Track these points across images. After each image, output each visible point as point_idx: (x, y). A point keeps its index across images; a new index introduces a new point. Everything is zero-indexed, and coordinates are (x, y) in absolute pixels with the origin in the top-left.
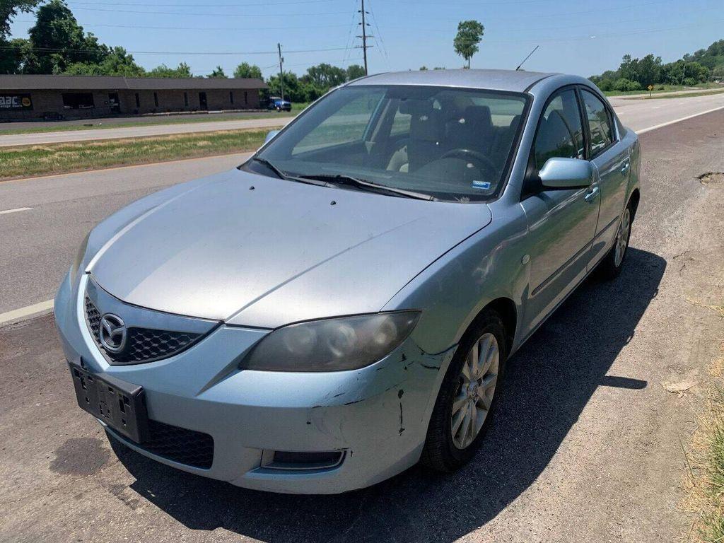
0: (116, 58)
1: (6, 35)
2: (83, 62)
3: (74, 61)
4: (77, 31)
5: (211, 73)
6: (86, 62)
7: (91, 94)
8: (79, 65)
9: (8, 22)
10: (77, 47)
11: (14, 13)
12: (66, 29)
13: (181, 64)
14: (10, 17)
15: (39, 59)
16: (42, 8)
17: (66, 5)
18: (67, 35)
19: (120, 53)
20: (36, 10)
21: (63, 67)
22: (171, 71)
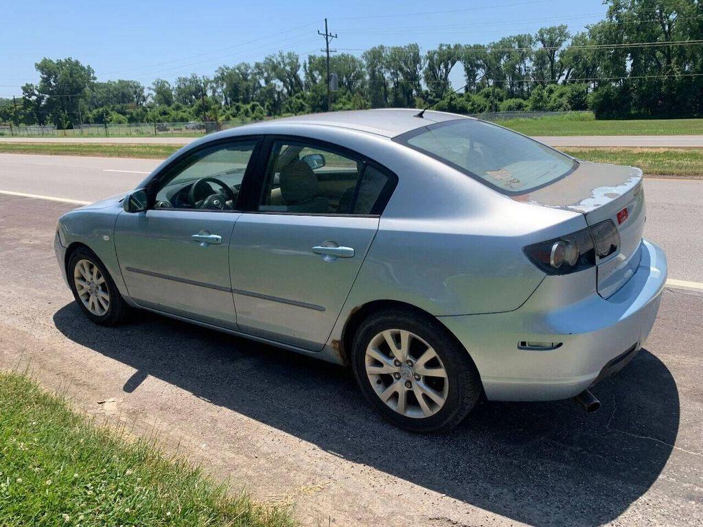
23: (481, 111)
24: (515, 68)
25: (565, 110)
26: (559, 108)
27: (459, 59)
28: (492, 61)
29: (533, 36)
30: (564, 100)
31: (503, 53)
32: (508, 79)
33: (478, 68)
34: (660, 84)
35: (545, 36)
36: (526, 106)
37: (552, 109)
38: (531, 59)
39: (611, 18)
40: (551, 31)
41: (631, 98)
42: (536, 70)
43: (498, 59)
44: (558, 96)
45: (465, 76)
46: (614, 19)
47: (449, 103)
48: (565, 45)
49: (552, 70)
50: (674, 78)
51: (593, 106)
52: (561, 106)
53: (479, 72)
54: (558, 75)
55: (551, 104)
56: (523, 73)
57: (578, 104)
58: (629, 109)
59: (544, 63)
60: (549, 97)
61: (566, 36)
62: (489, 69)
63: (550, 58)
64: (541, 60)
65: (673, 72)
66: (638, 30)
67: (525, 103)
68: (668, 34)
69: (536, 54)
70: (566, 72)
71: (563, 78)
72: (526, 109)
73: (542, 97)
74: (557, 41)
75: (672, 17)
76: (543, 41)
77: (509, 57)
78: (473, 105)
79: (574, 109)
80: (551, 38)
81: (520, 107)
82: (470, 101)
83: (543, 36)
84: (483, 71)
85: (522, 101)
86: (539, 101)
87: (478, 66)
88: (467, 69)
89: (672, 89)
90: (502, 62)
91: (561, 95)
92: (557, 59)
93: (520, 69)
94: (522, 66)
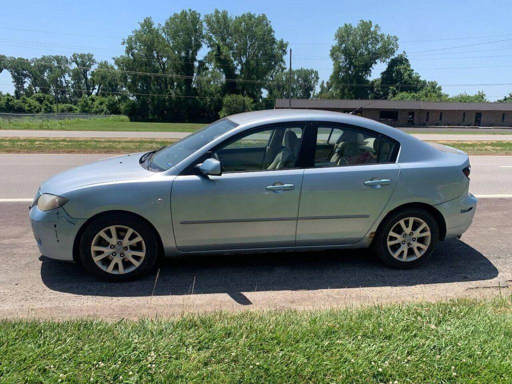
0: (429, 88)
1: (368, 76)
2: (407, 92)
3: (402, 91)
4: (408, 72)
5: (502, 98)
6: (409, 92)
7: (398, 112)
8: (404, 94)
9: (371, 68)
10: (406, 82)
11: (376, 63)
12: (402, 71)
13: (479, 92)
14: (373, 65)
15: (382, 89)
16: (392, 59)
17: (406, 56)
18: (402, 75)
19: (433, 86)
20: (388, 60)
21: (394, 94)
22: (469, 97)
23: (38, 112)
24: (57, 81)
25: (106, 114)
26: (101, 112)
27: (6, 67)
28: (37, 73)
29: (69, 58)
30: (104, 107)
31: (45, 67)
32: (52, 88)
33: (25, 77)
34: (164, 101)
35: (78, 59)
36: (76, 110)
37: (96, 113)
38: (70, 75)
39: (128, 55)
40: (82, 56)
41: (149, 109)
42: (74, 84)
43: (42, 72)
44: (99, 104)
45: (13, 82)
46: (130, 55)
47: (7, 103)
48: (94, 68)
49: (87, 85)
50: (171, 97)
51: (125, 112)
52: (102, 111)
53: (26, 80)
54: (92, 88)
55: (95, 109)
56: (64, 84)
57: (114, 110)
58: (148, 116)
59: (80, 79)
60: (92, 104)
61: (93, 61)
62: (35, 79)
63: (84, 75)
64: (77, 76)
65: (170, 94)
66: (146, 65)
67: (74, 107)
68: (164, 70)
69: (73, 71)
70: (97, 87)
71: (95, 91)
72: (76, 111)
73: (87, 104)
74: (87, 64)
75: (165, 60)
76: (77, 63)
77: (51, 71)
78: (30, 106)
79: (112, 113)
80: (82, 61)
81: (70, 110)
82: (26, 103)
83: (76, 59)
84: (30, 79)
85: (72, 106)
86: (85, 107)
87: (25, 76)
88: (14, 77)
89: (172, 104)
90: (46, 74)
91: (101, 103)
92: (89, 77)
93: (61, 81)
94: (63, 80)
